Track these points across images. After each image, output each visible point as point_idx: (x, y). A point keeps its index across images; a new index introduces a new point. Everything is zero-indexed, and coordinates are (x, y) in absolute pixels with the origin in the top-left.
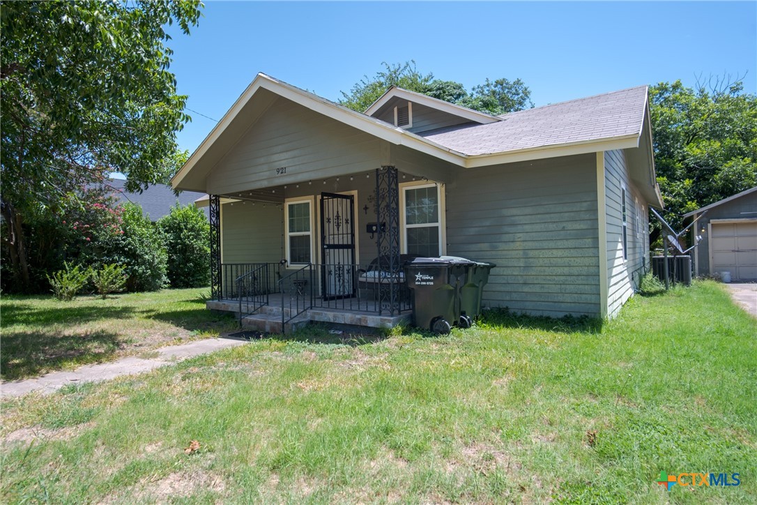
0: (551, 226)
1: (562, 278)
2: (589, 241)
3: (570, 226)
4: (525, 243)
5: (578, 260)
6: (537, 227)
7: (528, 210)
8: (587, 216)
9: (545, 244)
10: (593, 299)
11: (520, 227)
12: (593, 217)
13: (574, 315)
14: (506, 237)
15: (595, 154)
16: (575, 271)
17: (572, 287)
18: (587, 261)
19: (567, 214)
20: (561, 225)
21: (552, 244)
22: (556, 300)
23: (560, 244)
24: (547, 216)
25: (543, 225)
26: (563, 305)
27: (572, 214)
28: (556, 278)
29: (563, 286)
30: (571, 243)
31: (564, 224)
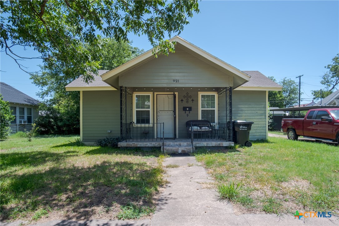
0: (253, 112)
1: (256, 128)
2: (264, 117)
3: (258, 112)
4: (246, 117)
5: (261, 122)
6: (249, 112)
7: (246, 106)
8: (263, 109)
9: (251, 117)
10: (264, 134)
11: (244, 111)
12: (265, 110)
13: (259, 139)
14: (239, 115)
15: (266, 91)
16: (260, 126)
17: (259, 130)
18: (263, 123)
19: (258, 108)
20: (256, 112)
21: (253, 117)
22: (254, 135)
23: (256, 117)
24: (252, 108)
25: (251, 111)
26: (256, 136)
27: (259, 108)
28: (254, 128)
29: (256, 130)
30: (259, 117)
31: (257, 111)
